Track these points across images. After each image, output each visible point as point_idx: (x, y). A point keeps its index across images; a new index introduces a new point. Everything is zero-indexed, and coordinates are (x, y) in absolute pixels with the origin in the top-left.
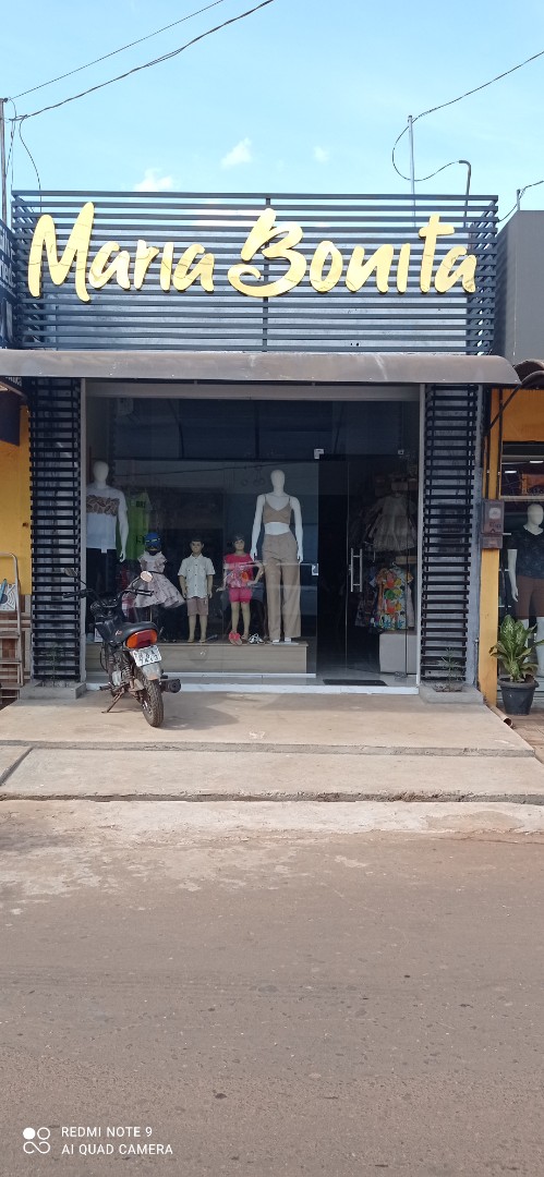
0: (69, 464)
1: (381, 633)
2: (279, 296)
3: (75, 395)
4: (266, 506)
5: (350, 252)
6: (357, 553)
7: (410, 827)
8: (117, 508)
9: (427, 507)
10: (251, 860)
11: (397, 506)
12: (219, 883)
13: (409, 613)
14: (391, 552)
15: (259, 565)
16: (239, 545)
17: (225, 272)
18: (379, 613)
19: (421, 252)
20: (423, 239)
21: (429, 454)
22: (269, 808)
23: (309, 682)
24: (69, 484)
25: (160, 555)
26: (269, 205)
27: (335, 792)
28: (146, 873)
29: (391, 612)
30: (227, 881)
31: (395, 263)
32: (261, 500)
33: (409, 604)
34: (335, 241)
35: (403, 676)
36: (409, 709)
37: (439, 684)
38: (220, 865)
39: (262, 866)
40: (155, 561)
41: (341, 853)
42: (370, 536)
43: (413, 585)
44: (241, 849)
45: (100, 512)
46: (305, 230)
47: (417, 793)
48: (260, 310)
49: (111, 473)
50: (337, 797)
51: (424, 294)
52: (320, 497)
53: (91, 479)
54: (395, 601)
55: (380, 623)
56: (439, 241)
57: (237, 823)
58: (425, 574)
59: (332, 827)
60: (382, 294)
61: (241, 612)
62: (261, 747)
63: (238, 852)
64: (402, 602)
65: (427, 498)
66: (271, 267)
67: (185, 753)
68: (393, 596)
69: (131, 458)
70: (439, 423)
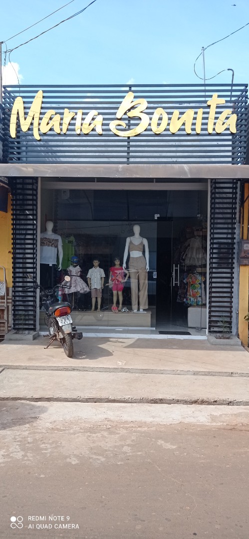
0: (31, 222)
1: (189, 307)
2: (136, 136)
3: (35, 187)
4: (131, 243)
5: (172, 113)
6: (176, 266)
7: (201, 421)
8: (57, 244)
9: (211, 243)
10: (109, 442)
11: (196, 243)
12: (90, 458)
13: (203, 297)
14: (194, 266)
15: (127, 272)
16: (117, 262)
17: (108, 125)
18: (188, 296)
19: (208, 113)
20: (209, 106)
21: (212, 216)
22: (124, 407)
23: (152, 332)
24: (31, 232)
25: (78, 267)
26: (130, 90)
27: (161, 398)
28: (50, 450)
29: (194, 296)
30: (95, 457)
31: (195, 119)
32: (128, 240)
33: (203, 292)
34: (164, 108)
35: (200, 330)
36: (202, 348)
37: (218, 334)
38: (92, 445)
39: (115, 447)
40: (75, 270)
41: (161, 438)
42: (184, 258)
43: (205, 283)
44: (105, 434)
45: (49, 246)
46: (149, 102)
47: (205, 399)
48: (126, 143)
49: (55, 226)
50: (161, 401)
51: (210, 134)
52: (157, 238)
53: (44, 230)
54: (196, 290)
55: (189, 301)
56: (217, 107)
57: (106, 416)
58: (211, 278)
59: (157, 420)
60: (188, 135)
61: (117, 295)
62: (123, 370)
63: (103, 436)
64: (200, 291)
65: (212, 239)
66: (132, 121)
67: (83, 372)
68: (195, 288)
69: (65, 220)
70: (217, 201)
